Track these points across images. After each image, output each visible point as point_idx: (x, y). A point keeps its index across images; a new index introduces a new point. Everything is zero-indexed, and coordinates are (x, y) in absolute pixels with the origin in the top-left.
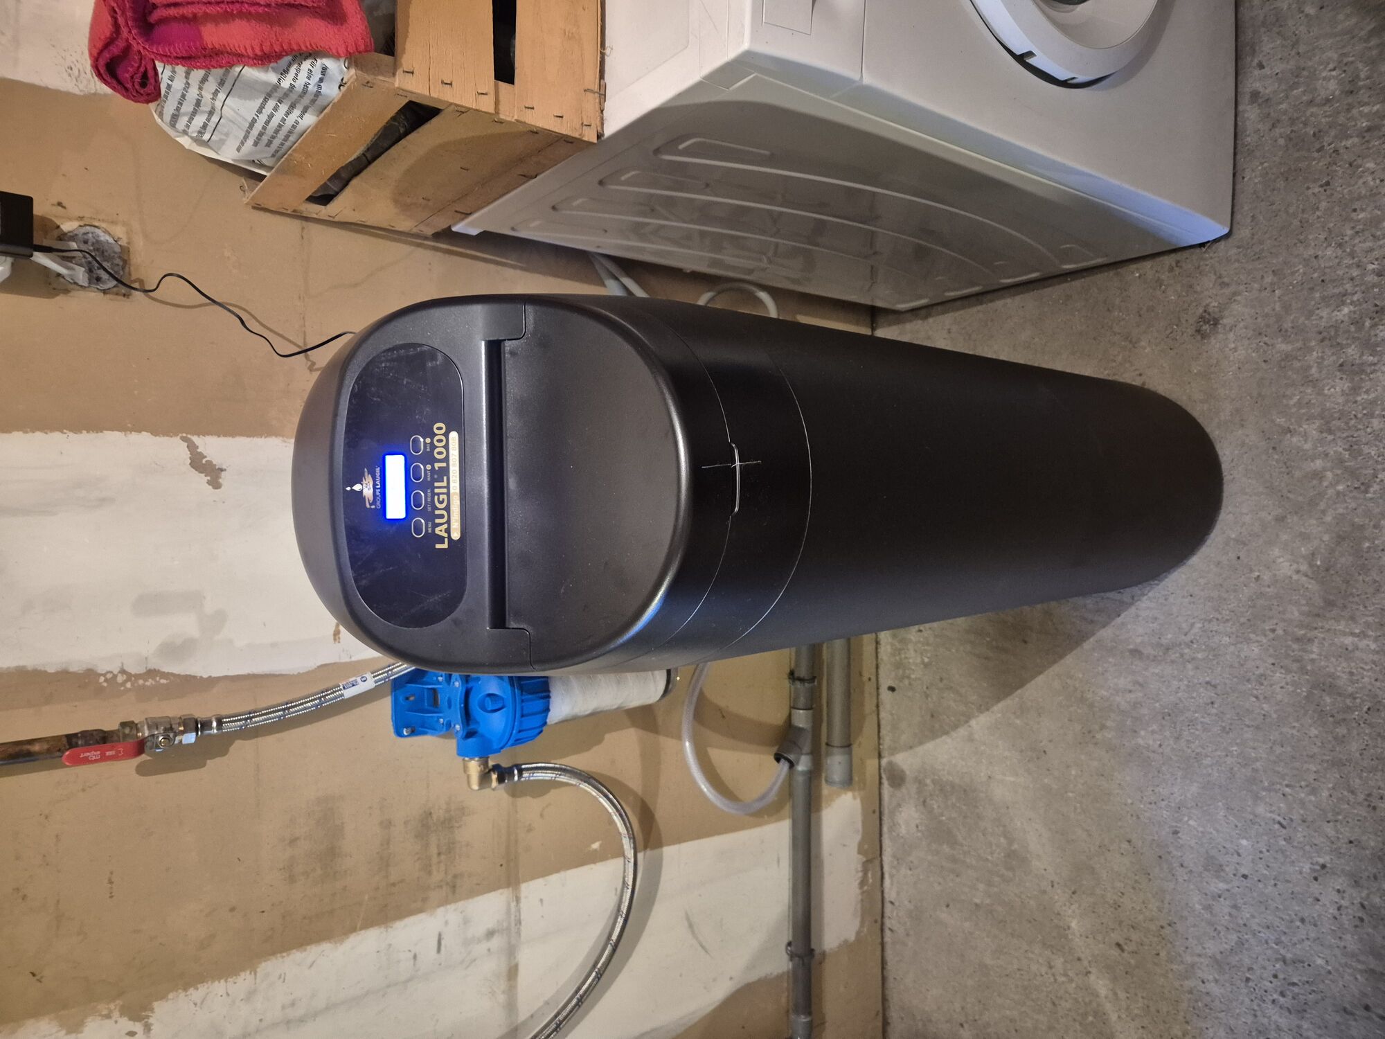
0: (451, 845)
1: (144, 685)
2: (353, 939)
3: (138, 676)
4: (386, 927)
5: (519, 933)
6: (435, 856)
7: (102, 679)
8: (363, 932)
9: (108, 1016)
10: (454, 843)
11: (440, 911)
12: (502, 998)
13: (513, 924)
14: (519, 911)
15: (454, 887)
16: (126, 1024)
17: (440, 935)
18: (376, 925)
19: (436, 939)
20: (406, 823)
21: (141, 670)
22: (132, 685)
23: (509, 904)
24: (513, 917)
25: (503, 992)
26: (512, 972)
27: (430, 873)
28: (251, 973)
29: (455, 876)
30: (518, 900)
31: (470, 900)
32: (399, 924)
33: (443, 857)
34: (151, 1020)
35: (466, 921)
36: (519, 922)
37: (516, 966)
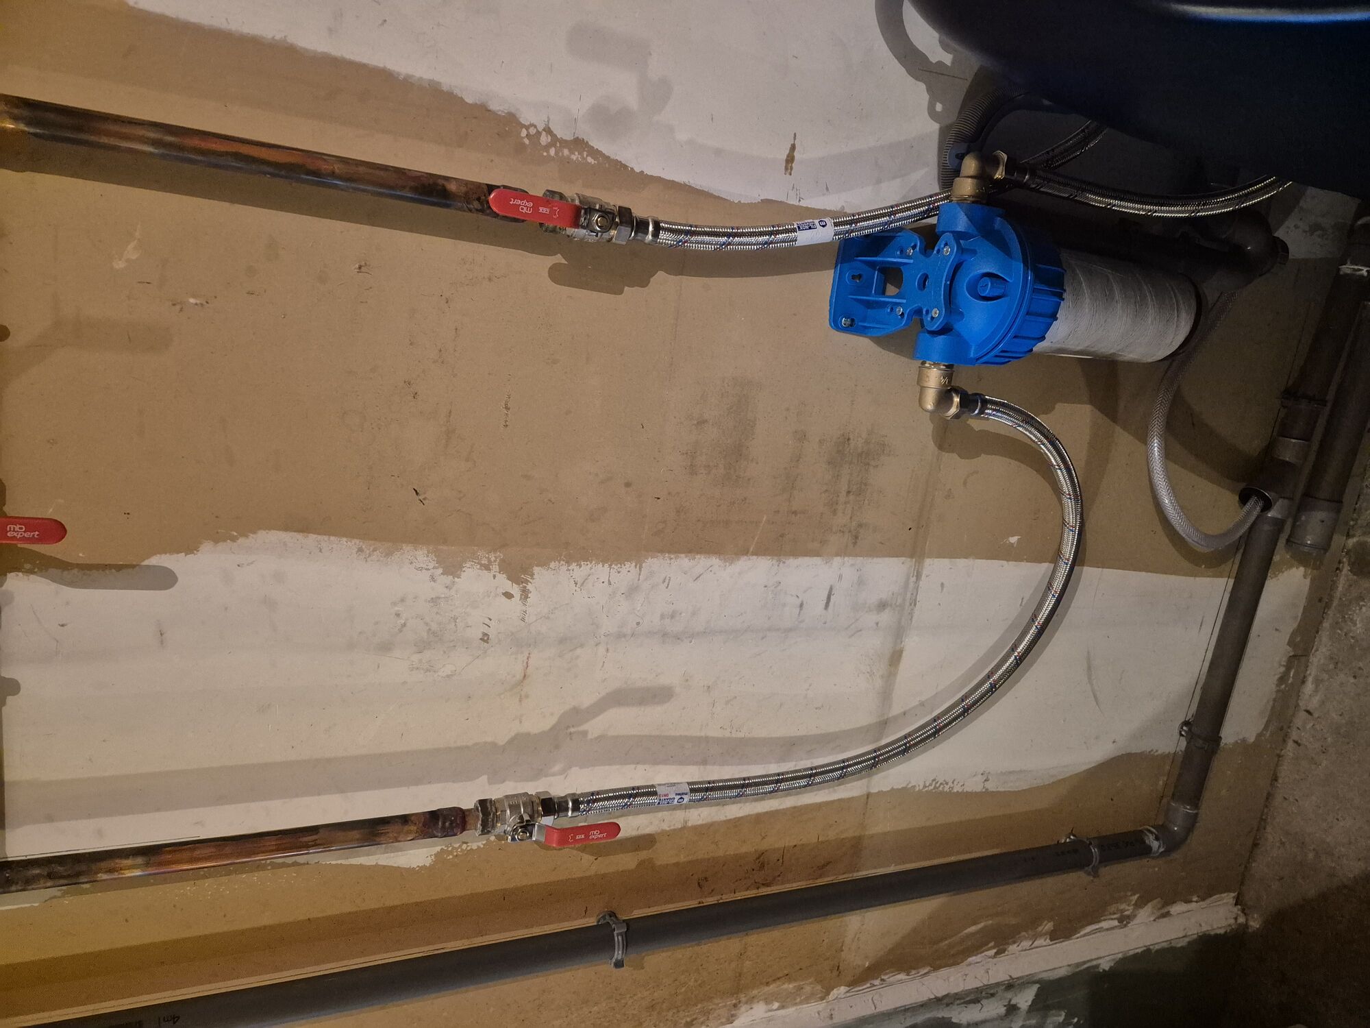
0: (863, 487)
1: (569, 157)
2: (744, 563)
3: (564, 143)
4: (779, 561)
5: (911, 614)
6: (844, 493)
7: (524, 133)
8: (755, 557)
9: (487, 568)
10: (866, 485)
11: (837, 560)
12: (879, 683)
13: (907, 603)
14: (917, 589)
15: (856, 537)
16: (504, 583)
17: (831, 589)
18: (769, 555)
19: (826, 593)
20: (821, 442)
21: (568, 137)
22: (557, 153)
23: (908, 579)
24: (909, 595)
25: (882, 677)
26: (896, 657)
27: (835, 512)
28: (636, 566)
29: (860, 526)
30: (918, 577)
31: (870, 560)
32: (792, 562)
33: (851, 497)
34: (529, 587)
35: (861, 582)
36: (914, 602)
37: (901, 652)
